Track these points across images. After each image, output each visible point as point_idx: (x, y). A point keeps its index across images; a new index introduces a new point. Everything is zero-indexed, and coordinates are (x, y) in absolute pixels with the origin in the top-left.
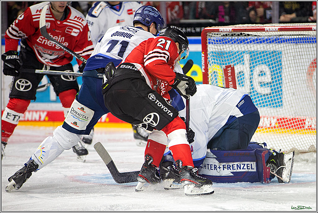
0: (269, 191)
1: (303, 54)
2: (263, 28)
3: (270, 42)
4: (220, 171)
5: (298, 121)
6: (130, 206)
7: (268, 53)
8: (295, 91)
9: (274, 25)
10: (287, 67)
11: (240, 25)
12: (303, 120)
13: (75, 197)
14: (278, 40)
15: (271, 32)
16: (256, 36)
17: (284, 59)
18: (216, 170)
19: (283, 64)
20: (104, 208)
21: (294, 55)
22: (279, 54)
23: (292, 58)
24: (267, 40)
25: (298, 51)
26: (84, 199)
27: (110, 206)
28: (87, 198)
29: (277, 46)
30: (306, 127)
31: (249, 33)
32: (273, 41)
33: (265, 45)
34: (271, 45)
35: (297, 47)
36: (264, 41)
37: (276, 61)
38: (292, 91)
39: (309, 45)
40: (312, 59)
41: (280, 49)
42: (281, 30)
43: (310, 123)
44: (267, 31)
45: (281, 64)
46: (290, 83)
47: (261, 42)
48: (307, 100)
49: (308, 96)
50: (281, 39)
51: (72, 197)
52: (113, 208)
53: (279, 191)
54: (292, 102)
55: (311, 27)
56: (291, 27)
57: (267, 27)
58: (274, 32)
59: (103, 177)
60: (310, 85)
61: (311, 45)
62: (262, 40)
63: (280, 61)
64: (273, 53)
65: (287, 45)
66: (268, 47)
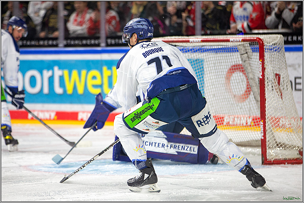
0: (193, 179)
1: (222, 62)
2: (188, 40)
3: (194, 52)
4: (167, 149)
5: (218, 119)
6: (75, 191)
7: (192, 61)
8: (215, 93)
9: (197, 37)
10: (208, 72)
11: (169, 37)
12: (223, 118)
13: (28, 184)
14: (201, 50)
15: (195, 43)
16: (182, 46)
17: (206, 66)
18: (164, 147)
19: (205, 70)
20: (53, 193)
21: (214, 62)
22: (201, 61)
23: (213, 65)
24: (191, 50)
25: (218, 59)
26: (35, 185)
27: (58, 191)
28: (39, 185)
29: (200, 55)
30: (225, 123)
31: (177, 44)
32: (197, 51)
33: (189, 54)
34: (195, 54)
35: (217, 56)
36: (189, 51)
37: (199, 67)
38: (213, 93)
39: (227, 54)
40: (230, 66)
41: (203, 58)
42: (203, 41)
43: (228, 121)
44: (191, 42)
45: (203, 70)
46: (211, 87)
47: (186, 52)
48: (225, 100)
49: (227, 97)
50: (203, 49)
51: (26, 184)
52: (61, 193)
53: (201, 178)
54: (213, 102)
55: (229, 39)
56: (212, 39)
57: (191, 38)
58: (197, 43)
59: (51, 166)
60: (228, 88)
61: (229, 54)
62: (187, 50)
63: (203, 67)
64: (196, 60)
65: (209, 54)
66: (192, 56)
